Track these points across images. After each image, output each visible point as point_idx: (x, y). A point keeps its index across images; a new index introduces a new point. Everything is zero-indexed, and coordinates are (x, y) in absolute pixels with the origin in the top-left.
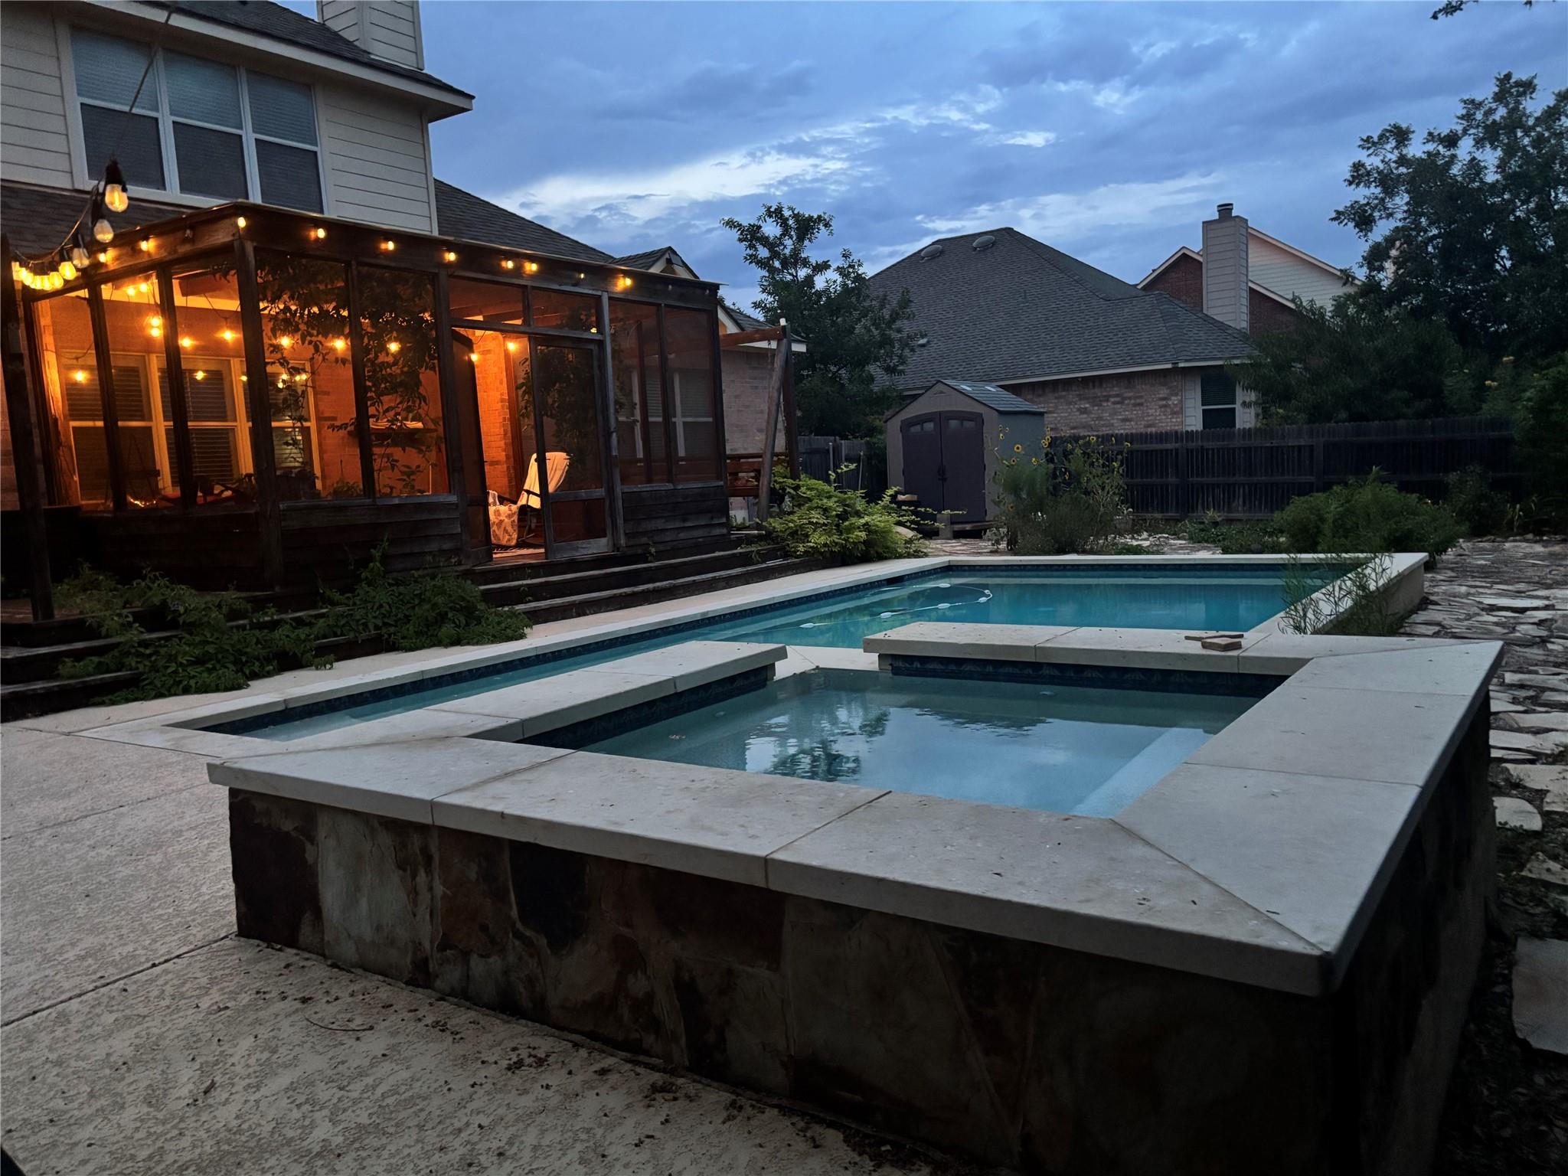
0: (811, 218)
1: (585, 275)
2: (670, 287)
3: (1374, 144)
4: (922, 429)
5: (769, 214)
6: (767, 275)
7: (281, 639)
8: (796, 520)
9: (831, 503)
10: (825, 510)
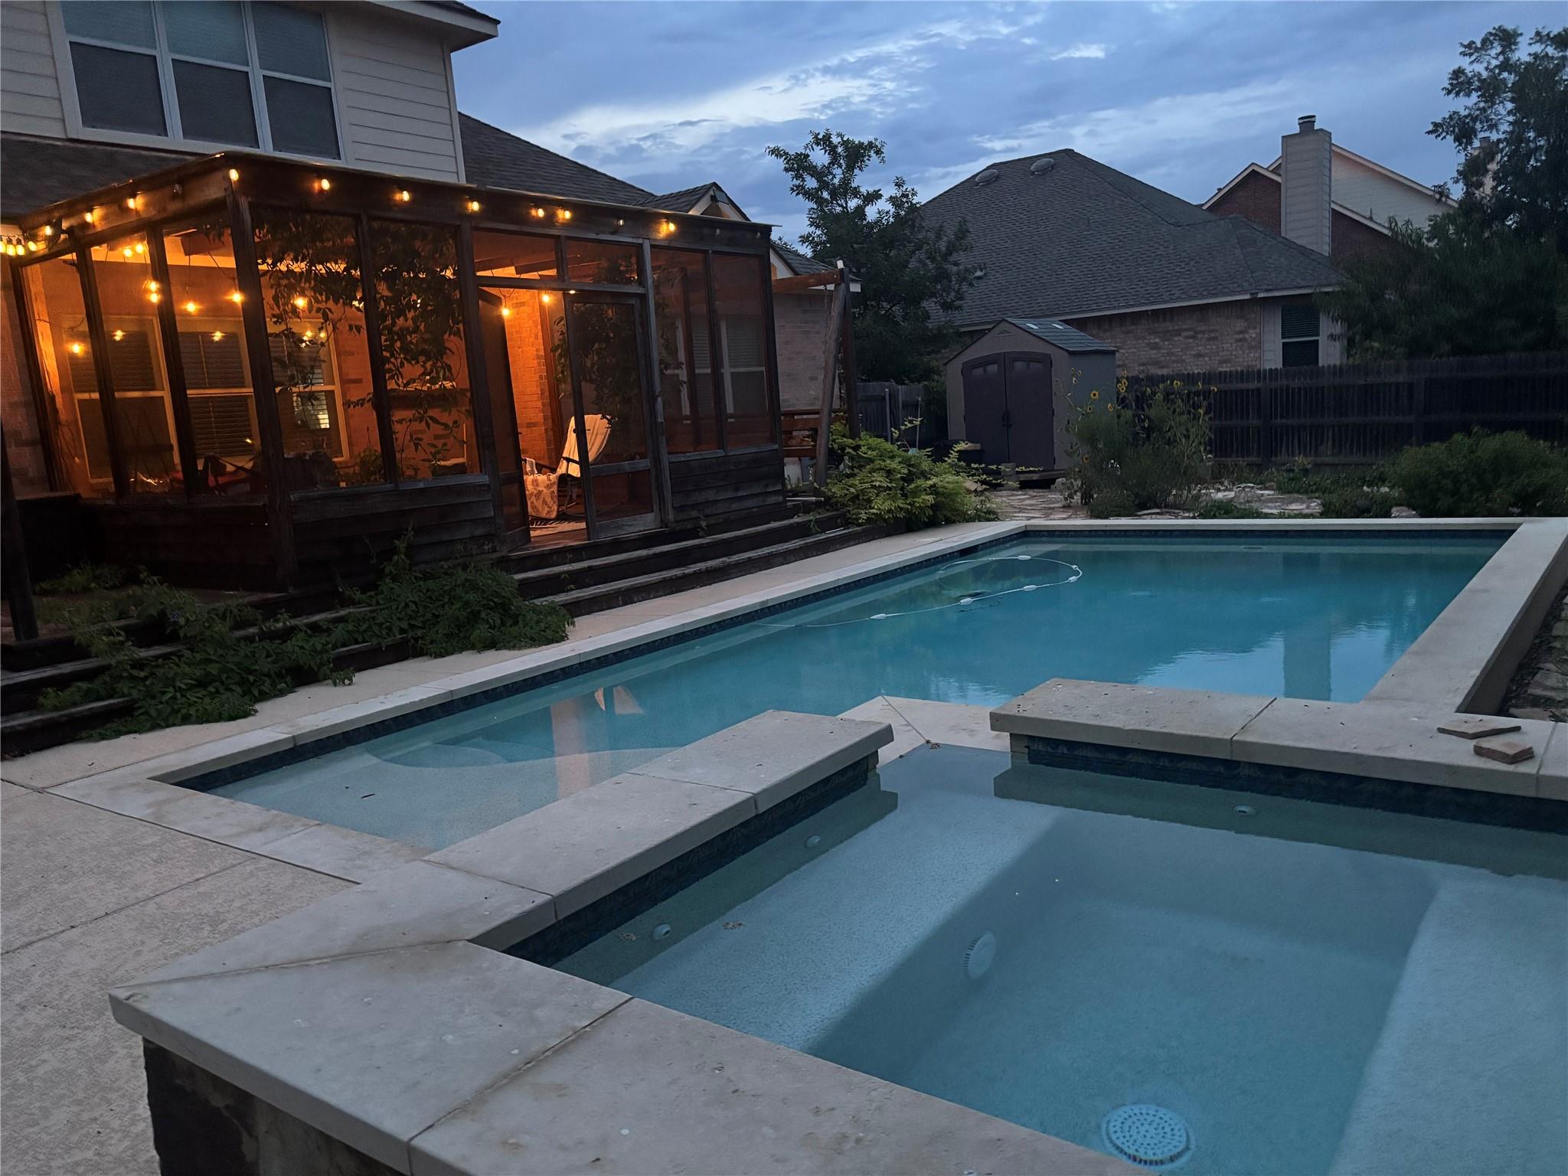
0: (861, 144)
1: (624, 222)
2: (718, 231)
3: (1477, 50)
4: (985, 371)
5: (817, 141)
6: (815, 206)
7: (294, 651)
8: (857, 483)
9: (894, 465)
10: (889, 473)
